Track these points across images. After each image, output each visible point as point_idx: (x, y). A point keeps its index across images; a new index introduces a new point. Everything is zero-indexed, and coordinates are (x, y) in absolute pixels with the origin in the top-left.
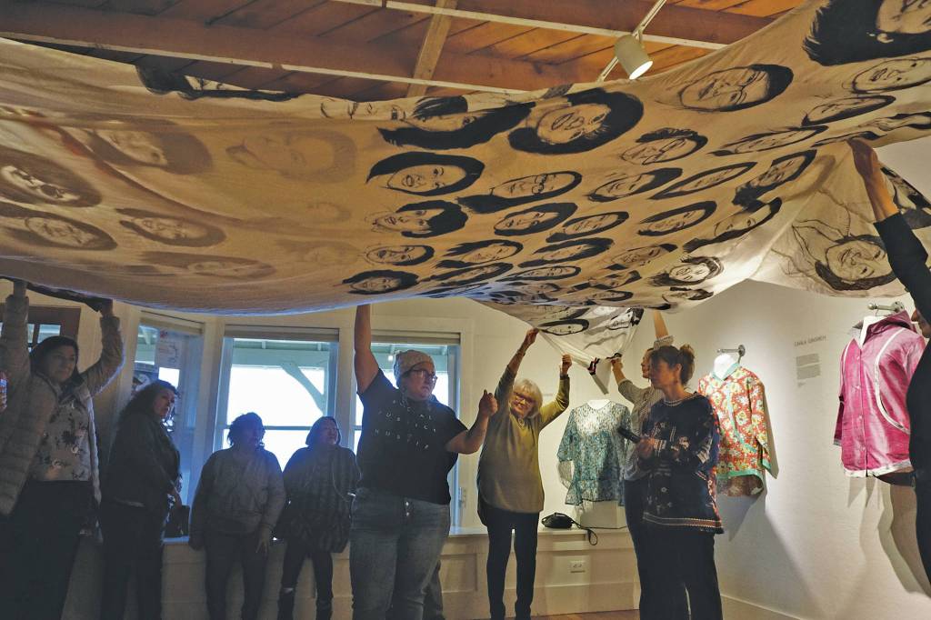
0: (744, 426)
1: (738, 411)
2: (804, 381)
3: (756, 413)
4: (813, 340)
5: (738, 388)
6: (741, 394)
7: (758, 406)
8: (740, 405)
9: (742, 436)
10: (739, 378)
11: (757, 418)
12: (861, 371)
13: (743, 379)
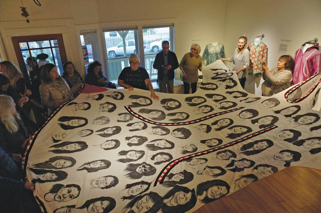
0: (260, 60)
1: (259, 56)
2: (281, 51)
3: (265, 57)
4: (287, 41)
5: (260, 49)
6: (261, 51)
7: (265, 55)
8: (260, 54)
9: (259, 63)
10: (262, 46)
11: (264, 58)
12: (302, 61)
13: (263, 47)
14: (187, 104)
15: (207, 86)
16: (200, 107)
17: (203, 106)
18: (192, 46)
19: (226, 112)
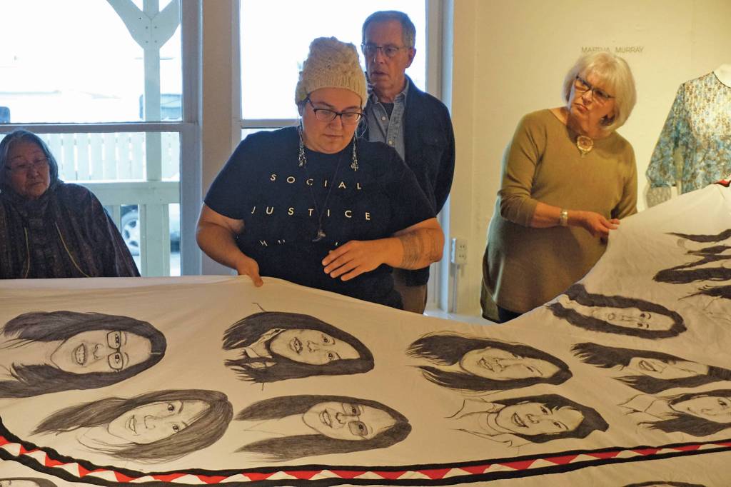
14: (419, 372)
15: (603, 314)
16: (509, 403)
17: (533, 399)
18: (582, 65)
19: (689, 450)
